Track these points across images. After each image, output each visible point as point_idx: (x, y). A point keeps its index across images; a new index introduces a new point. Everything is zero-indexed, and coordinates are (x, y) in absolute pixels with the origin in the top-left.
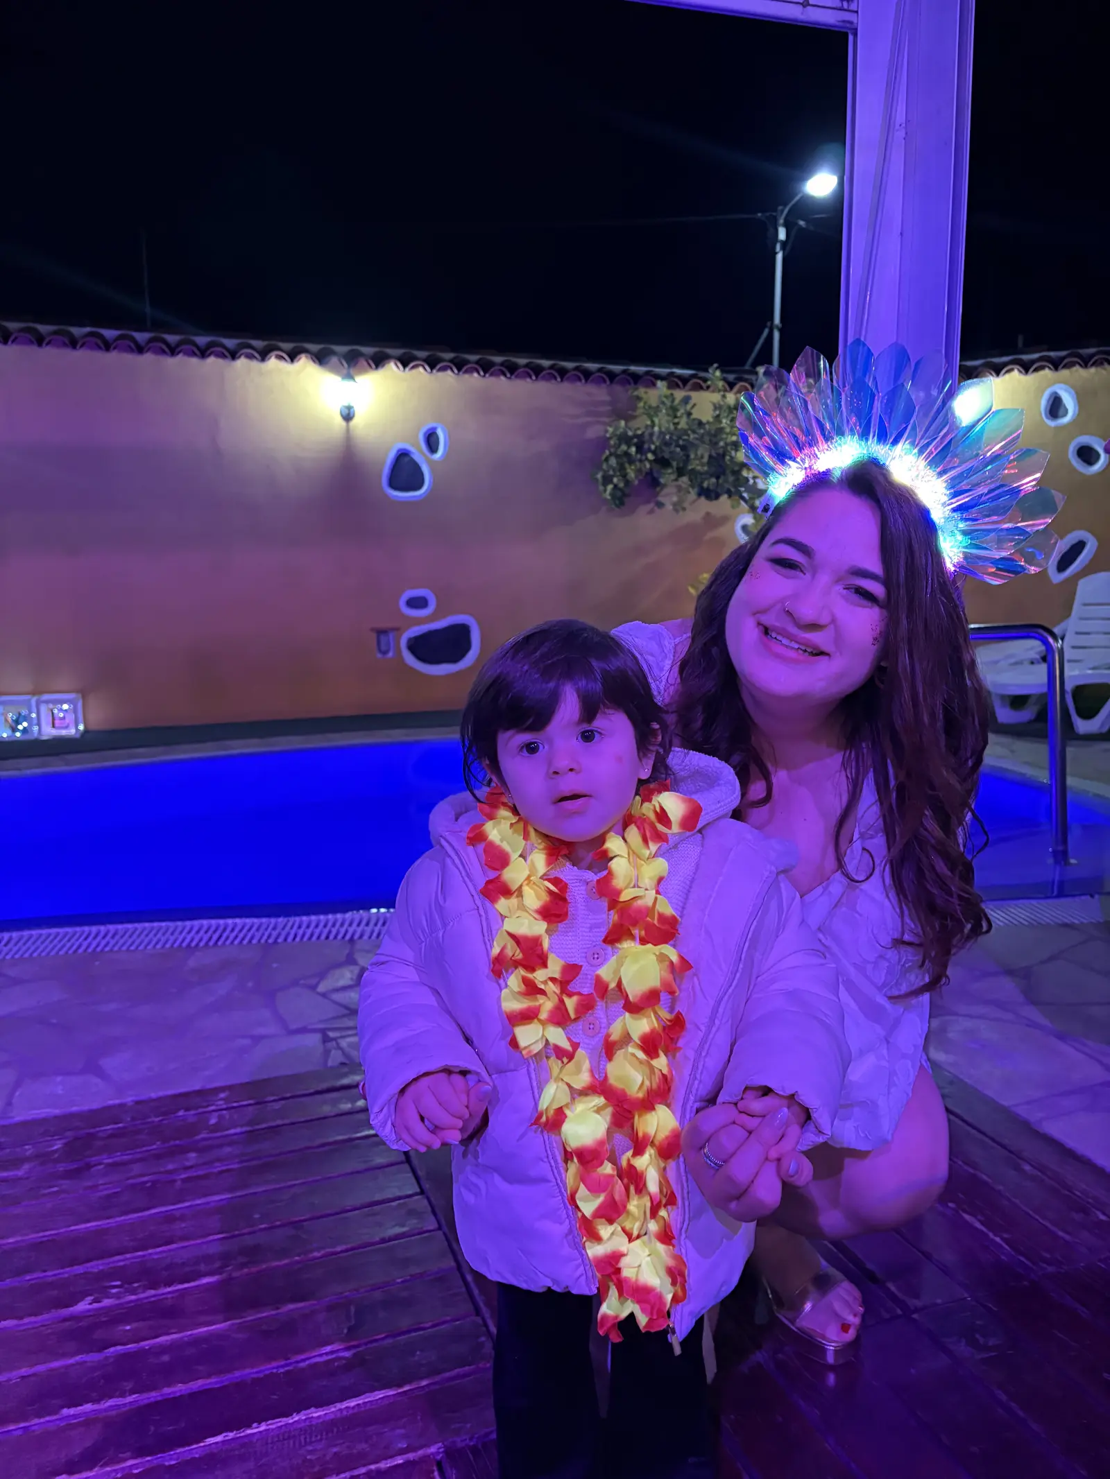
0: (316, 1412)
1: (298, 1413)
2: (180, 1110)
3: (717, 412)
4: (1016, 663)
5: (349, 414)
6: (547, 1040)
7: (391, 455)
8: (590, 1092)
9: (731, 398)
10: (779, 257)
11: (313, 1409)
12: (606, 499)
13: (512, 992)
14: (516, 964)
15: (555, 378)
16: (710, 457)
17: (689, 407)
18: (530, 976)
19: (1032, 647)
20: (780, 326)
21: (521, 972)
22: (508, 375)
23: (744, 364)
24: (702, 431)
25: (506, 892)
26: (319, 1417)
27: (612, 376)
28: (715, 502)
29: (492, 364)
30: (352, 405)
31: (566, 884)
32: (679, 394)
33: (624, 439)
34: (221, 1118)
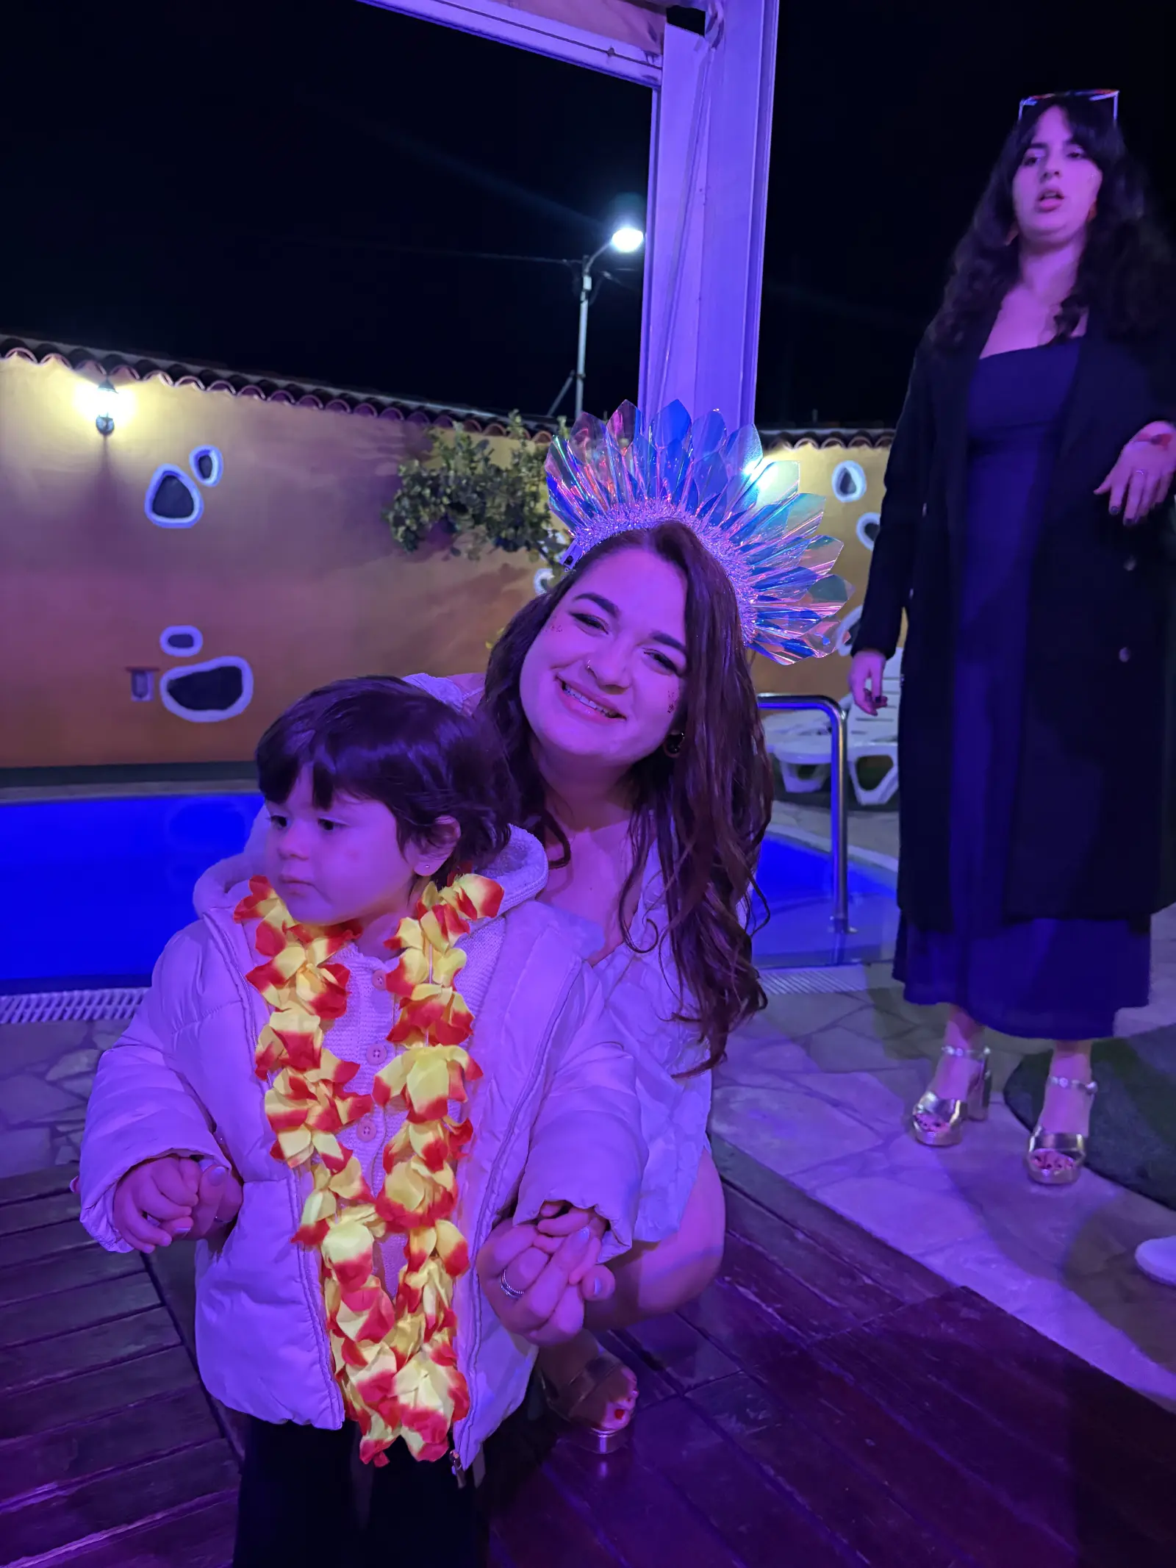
3: (517, 460)
4: (804, 734)
5: (107, 427)
6: (315, 1149)
7: (157, 477)
8: (360, 1201)
9: (531, 447)
10: (584, 307)
12: (397, 541)
13: (277, 1094)
14: (284, 1064)
15: (345, 409)
16: (508, 506)
17: (486, 452)
18: (300, 1076)
19: (816, 718)
20: (584, 376)
21: (289, 1072)
22: (293, 401)
23: (546, 413)
24: (499, 479)
25: (278, 980)
27: (407, 412)
28: (514, 554)
29: (275, 387)
30: (110, 417)
31: (349, 972)
32: (477, 438)
33: (418, 479)
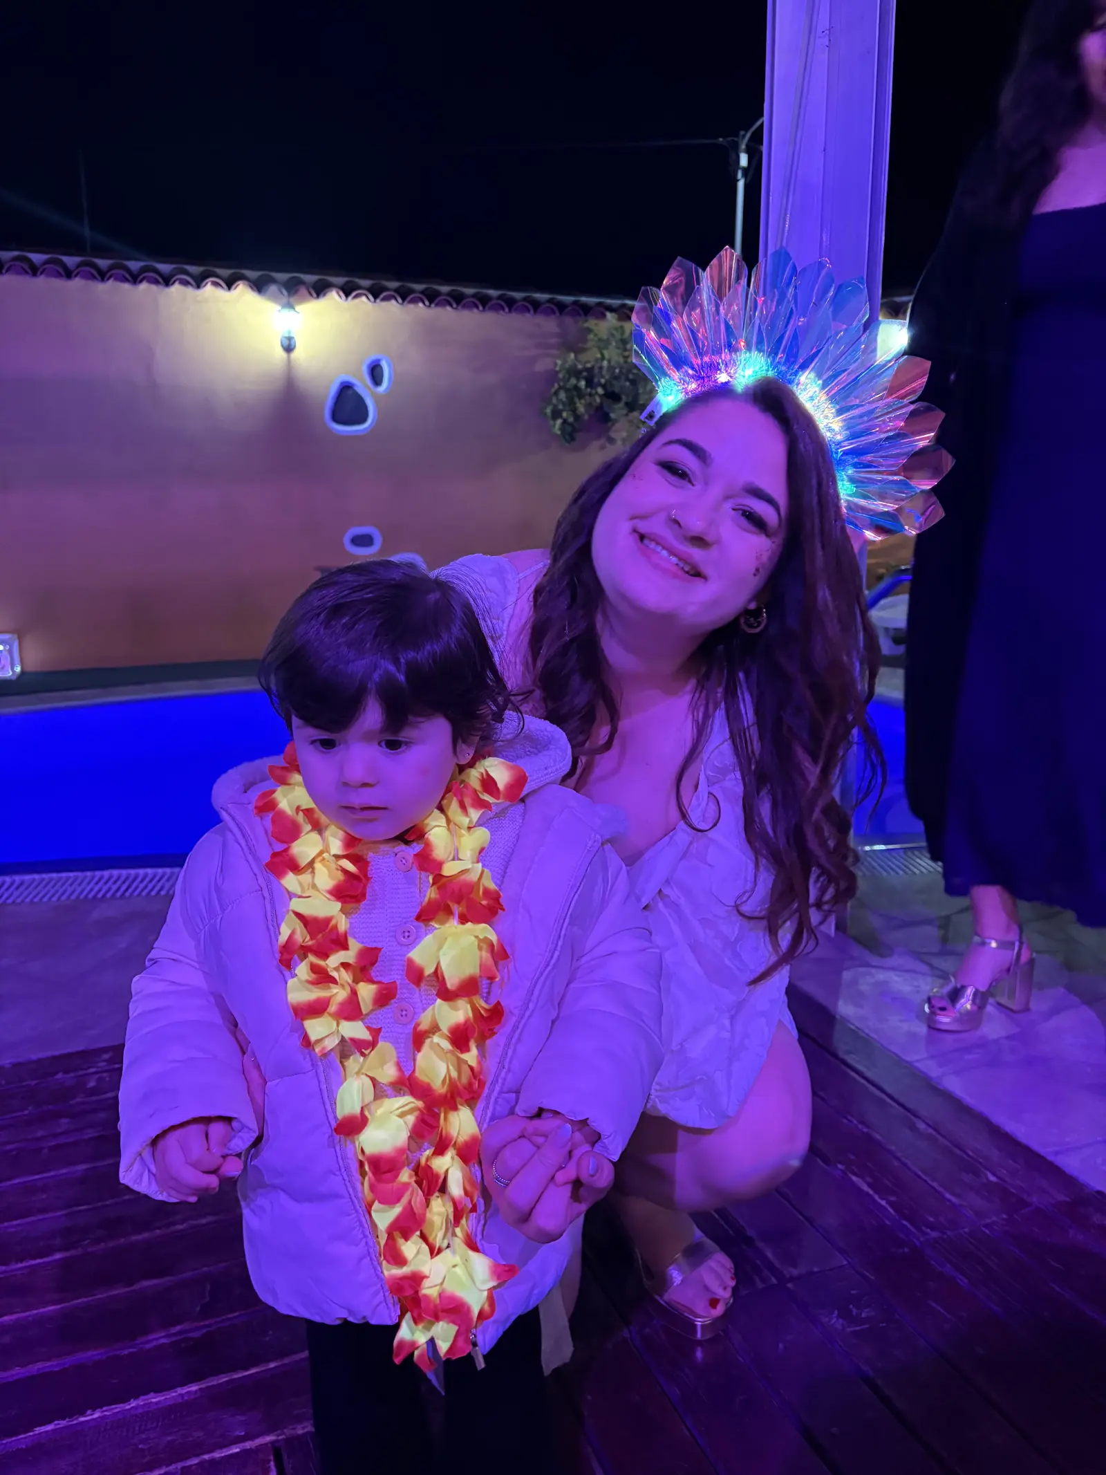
0: (155, 1398)
1: (136, 1398)
2: (57, 1073)
5: (290, 344)
7: (333, 389)
10: (741, 185)
11: (152, 1394)
12: (555, 434)
15: (503, 309)
22: (455, 306)
26: (156, 1403)
27: (562, 307)
29: (438, 294)
30: (292, 335)
33: (574, 372)
34: (100, 1080)
